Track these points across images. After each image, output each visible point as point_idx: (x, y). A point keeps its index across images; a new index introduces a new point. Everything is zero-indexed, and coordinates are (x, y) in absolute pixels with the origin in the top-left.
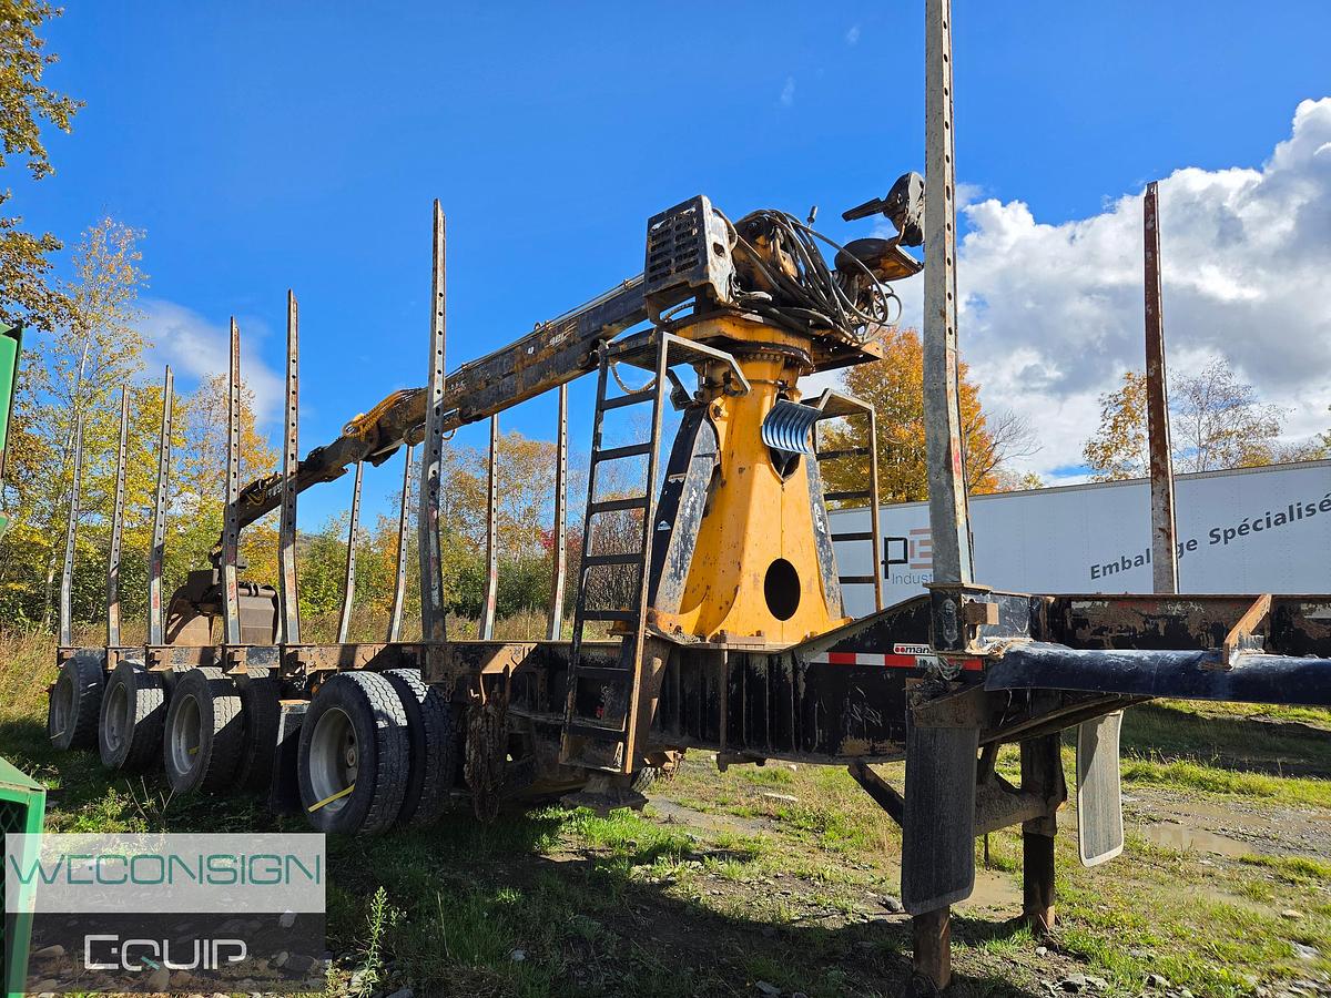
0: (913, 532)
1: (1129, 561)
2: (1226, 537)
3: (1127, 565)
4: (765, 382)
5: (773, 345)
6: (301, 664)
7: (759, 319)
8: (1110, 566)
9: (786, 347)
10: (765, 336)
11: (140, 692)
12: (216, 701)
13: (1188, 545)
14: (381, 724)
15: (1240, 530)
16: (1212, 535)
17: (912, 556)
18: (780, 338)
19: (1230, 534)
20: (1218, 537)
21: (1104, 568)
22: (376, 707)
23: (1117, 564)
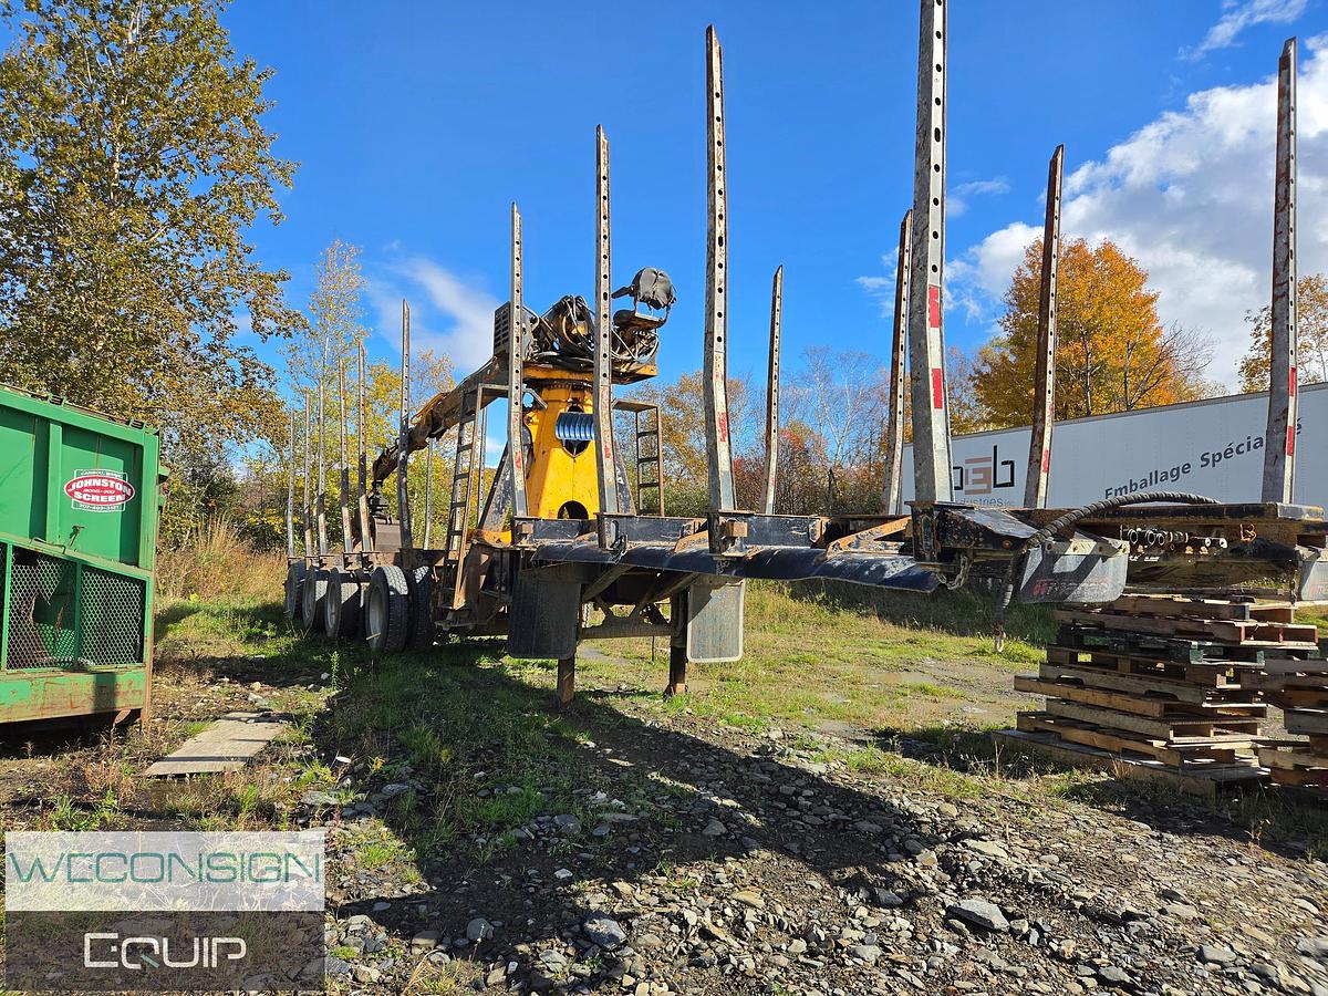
0: (968, 462)
1: (1136, 484)
2: (1214, 461)
3: (1134, 487)
4: (560, 401)
5: (562, 380)
6: (372, 563)
7: (551, 366)
8: (1121, 489)
9: (570, 380)
10: (557, 374)
11: (318, 582)
12: (342, 585)
13: (1183, 469)
14: (392, 593)
15: (1225, 453)
16: (1203, 459)
17: (967, 483)
18: (566, 375)
19: (1217, 458)
20: (1208, 460)
21: (1116, 491)
22: (390, 584)
23: (1125, 487)
